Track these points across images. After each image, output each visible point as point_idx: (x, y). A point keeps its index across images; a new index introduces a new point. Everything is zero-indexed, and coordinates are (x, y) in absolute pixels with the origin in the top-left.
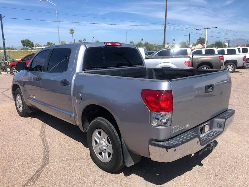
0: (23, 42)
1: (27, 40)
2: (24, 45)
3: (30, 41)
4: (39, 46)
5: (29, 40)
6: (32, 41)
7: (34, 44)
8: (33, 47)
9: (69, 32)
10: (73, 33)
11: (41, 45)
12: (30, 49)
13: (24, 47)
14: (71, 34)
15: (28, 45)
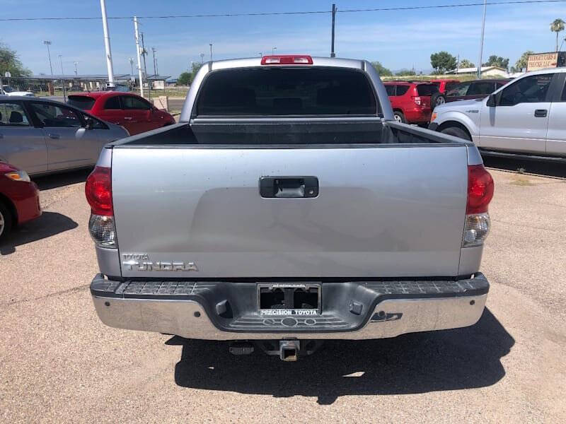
0: (434, 58)
1: (443, 53)
2: (435, 66)
3: (450, 56)
4: (467, 67)
5: (449, 54)
6: (453, 56)
7: (457, 61)
8: (454, 67)
9: (550, 27)
10: (562, 28)
11: (473, 63)
12: (447, 74)
13: (434, 70)
14: (555, 33)
15: (444, 65)
